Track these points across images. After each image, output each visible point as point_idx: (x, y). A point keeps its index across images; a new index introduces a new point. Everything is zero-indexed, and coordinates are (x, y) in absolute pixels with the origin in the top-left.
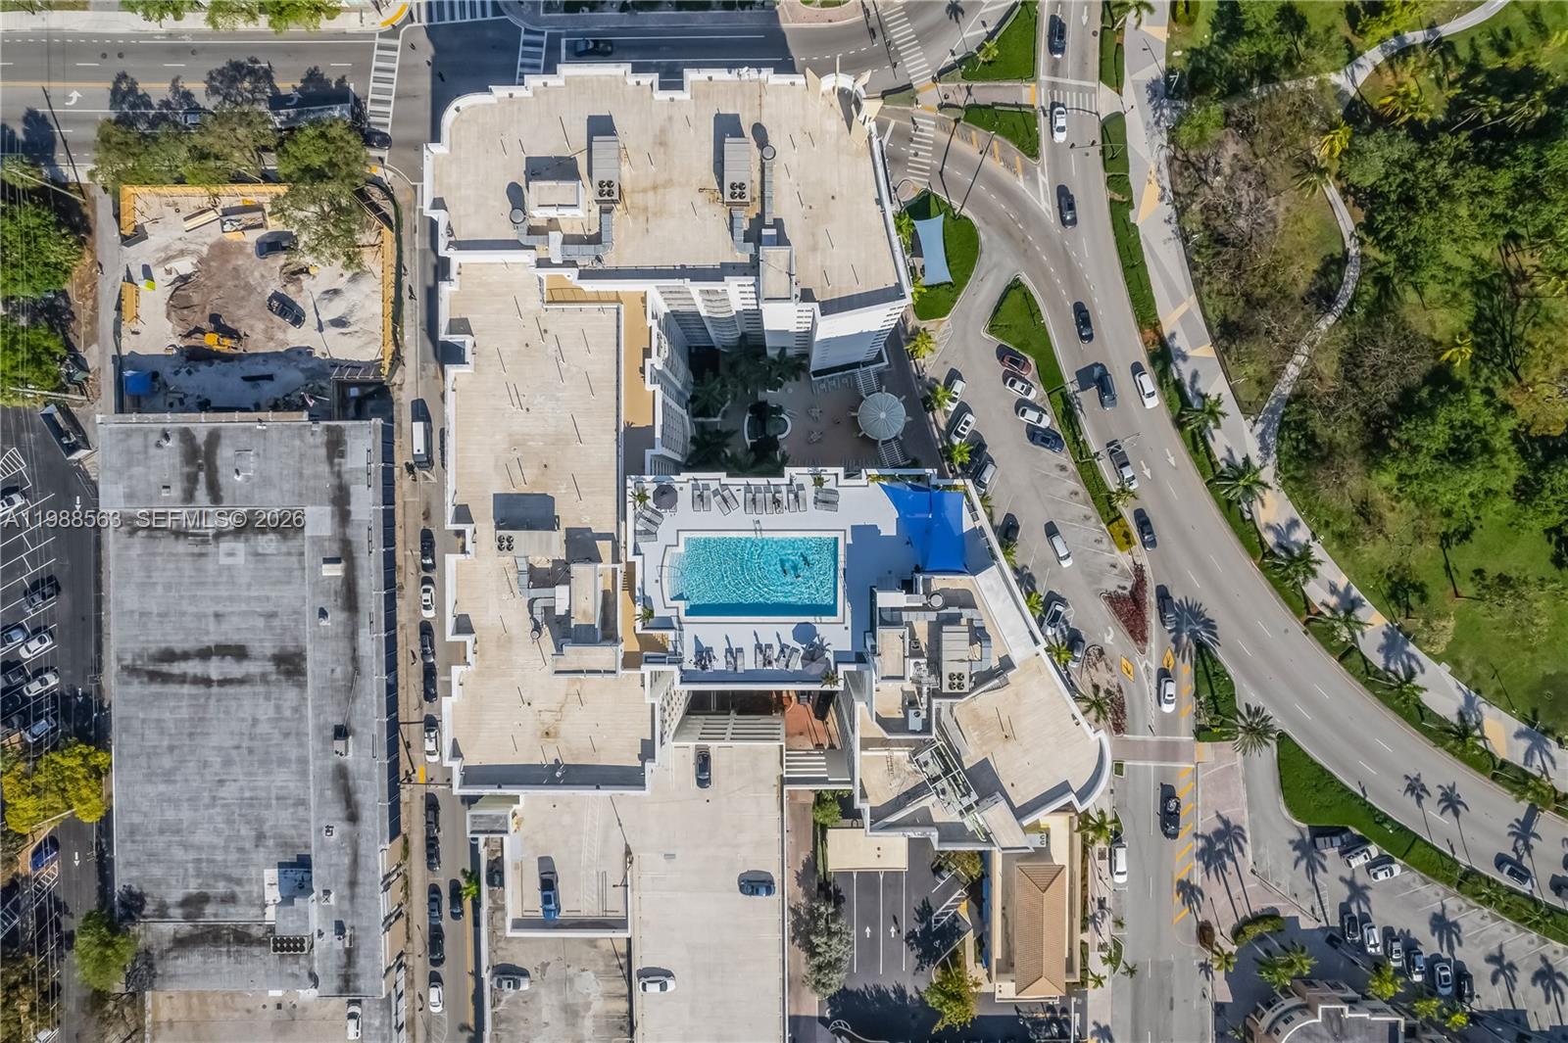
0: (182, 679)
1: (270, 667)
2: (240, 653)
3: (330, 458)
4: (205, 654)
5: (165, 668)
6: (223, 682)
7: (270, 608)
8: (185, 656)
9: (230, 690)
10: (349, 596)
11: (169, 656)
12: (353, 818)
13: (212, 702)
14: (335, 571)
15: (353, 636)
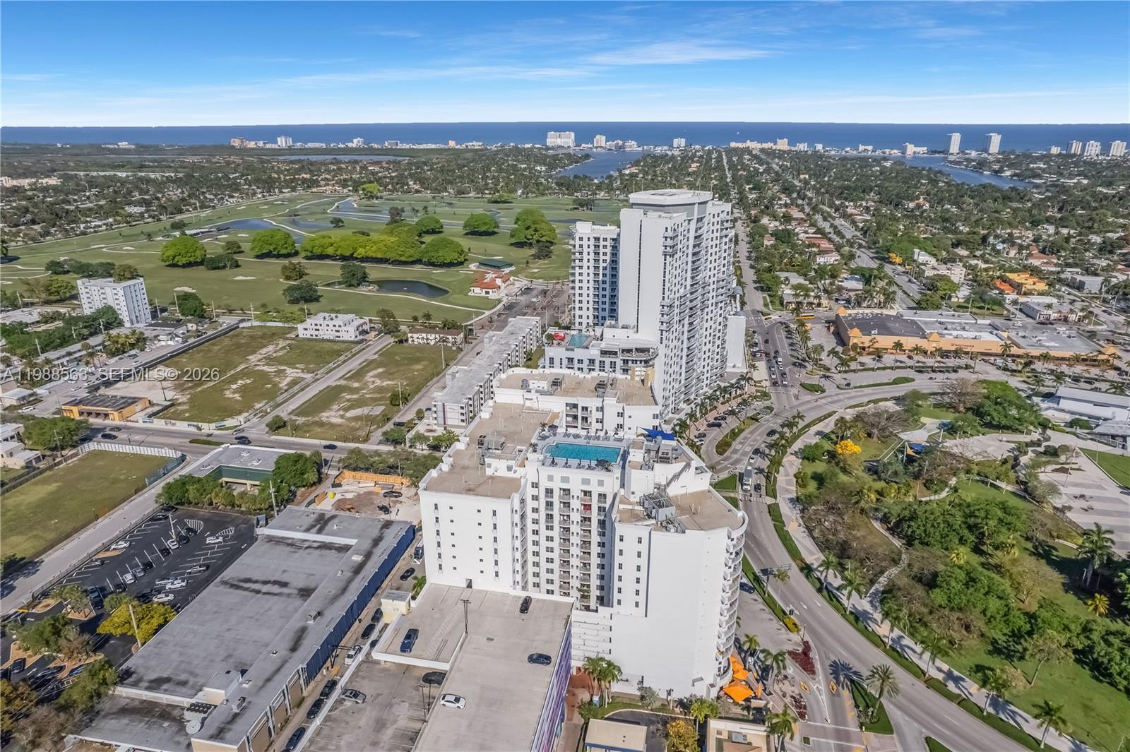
0: (246, 589)
1: (296, 592)
2: (284, 585)
3: (382, 528)
4: (265, 583)
5: (241, 584)
6: (265, 593)
7: (312, 572)
8: (256, 582)
9: (267, 596)
10: (358, 569)
11: (249, 580)
12: (294, 649)
13: (253, 600)
14: (358, 558)
15: (350, 581)
